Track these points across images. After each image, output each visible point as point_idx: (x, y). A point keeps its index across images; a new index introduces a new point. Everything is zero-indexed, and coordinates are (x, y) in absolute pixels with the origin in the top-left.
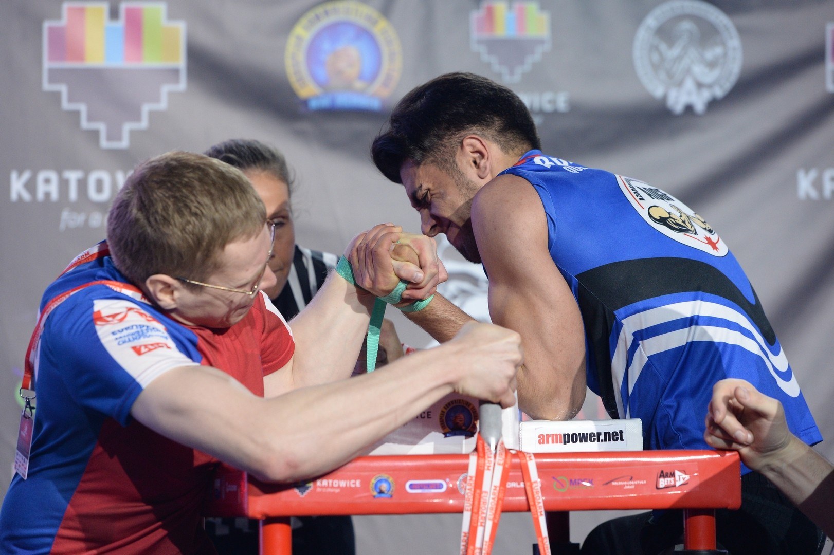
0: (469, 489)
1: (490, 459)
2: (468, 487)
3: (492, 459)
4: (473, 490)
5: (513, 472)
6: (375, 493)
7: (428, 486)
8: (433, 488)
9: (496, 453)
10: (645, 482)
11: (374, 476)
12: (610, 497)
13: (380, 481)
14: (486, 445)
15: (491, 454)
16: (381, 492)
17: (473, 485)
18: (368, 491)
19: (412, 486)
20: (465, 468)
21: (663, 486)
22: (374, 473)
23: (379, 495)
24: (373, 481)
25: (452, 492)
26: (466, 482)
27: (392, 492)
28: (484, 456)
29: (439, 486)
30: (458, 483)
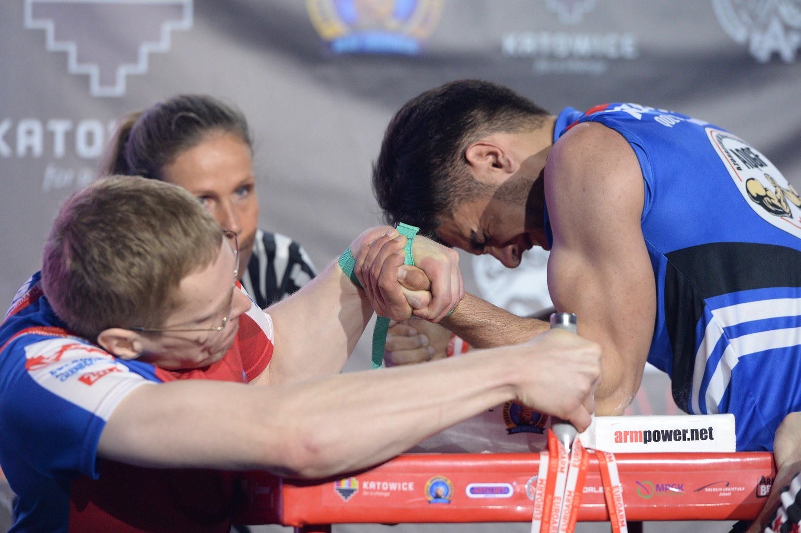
0: (539, 494)
1: (564, 460)
2: (538, 492)
3: (566, 460)
4: (543, 495)
5: (590, 475)
6: (431, 498)
7: (492, 490)
8: (498, 493)
9: (571, 452)
10: (744, 489)
11: (430, 477)
12: (703, 505)
13: (437, 484)
14: (559, 443)
15: (565, 453)
16: (437, 497)
17: (544, 489)
18: (423, 495)
19: (473, 491)
20: (535, 470)
21: (765, 494)
22: (430, 474)
23: (435, 500)
24: (429, 484)
25: (521, 497)
26: (536, 487)
27: (450, 496)
28: (557, 456)
29: (506, 490)
30: (526, 486)
